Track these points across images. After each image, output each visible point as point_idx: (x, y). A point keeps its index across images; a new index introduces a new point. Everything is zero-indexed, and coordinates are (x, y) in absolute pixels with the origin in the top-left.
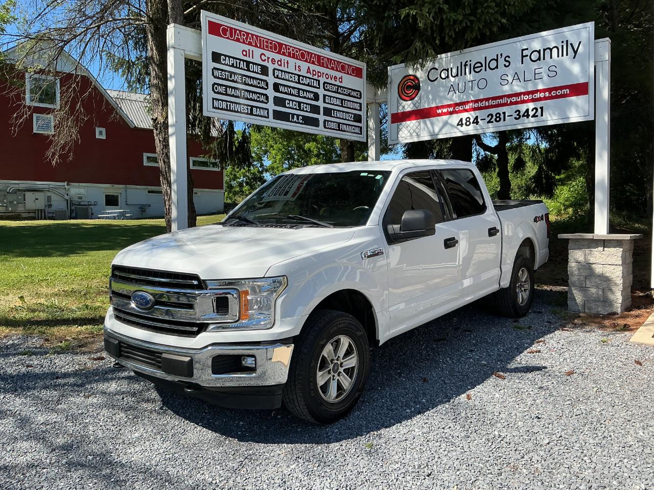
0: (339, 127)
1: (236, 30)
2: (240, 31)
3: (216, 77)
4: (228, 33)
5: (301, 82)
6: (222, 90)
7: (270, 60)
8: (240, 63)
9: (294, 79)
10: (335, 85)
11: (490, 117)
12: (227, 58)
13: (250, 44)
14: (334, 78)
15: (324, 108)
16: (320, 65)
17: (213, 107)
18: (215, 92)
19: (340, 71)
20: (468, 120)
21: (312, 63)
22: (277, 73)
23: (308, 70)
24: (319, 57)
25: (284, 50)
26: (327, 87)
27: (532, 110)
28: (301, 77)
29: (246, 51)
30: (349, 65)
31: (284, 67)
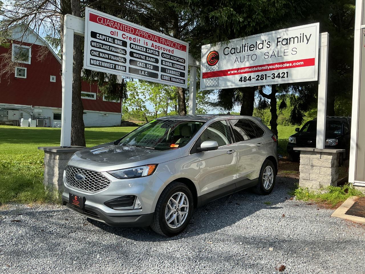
0: (170, 79)
1: (107, 19)
2: (110, 20)
3: (93, 46)
4: (102, 21)
5: (148, 52)
6: (97, 54)
7: (128, 38)
8: (109, 39)
9: (143, 50)
10: (169, 55)
11: (258, 77)
12: (101, 36)
13: (116, 28)
14: (169, 51)
15: (162, 68)
16: (160, 43)
17: (91, 64)
18: (92, 55)
19: (172, 47)
20: (245, 78)
21: (155, 41)
22: (132, 46)
23: (152, 45)
24: (159, 38)
25: (137, 32)
26: (164, 55)
27: (282, 74)
28: (147, 49)
29: (113, 32)
30: (178, 44)
31: (137, 42)
